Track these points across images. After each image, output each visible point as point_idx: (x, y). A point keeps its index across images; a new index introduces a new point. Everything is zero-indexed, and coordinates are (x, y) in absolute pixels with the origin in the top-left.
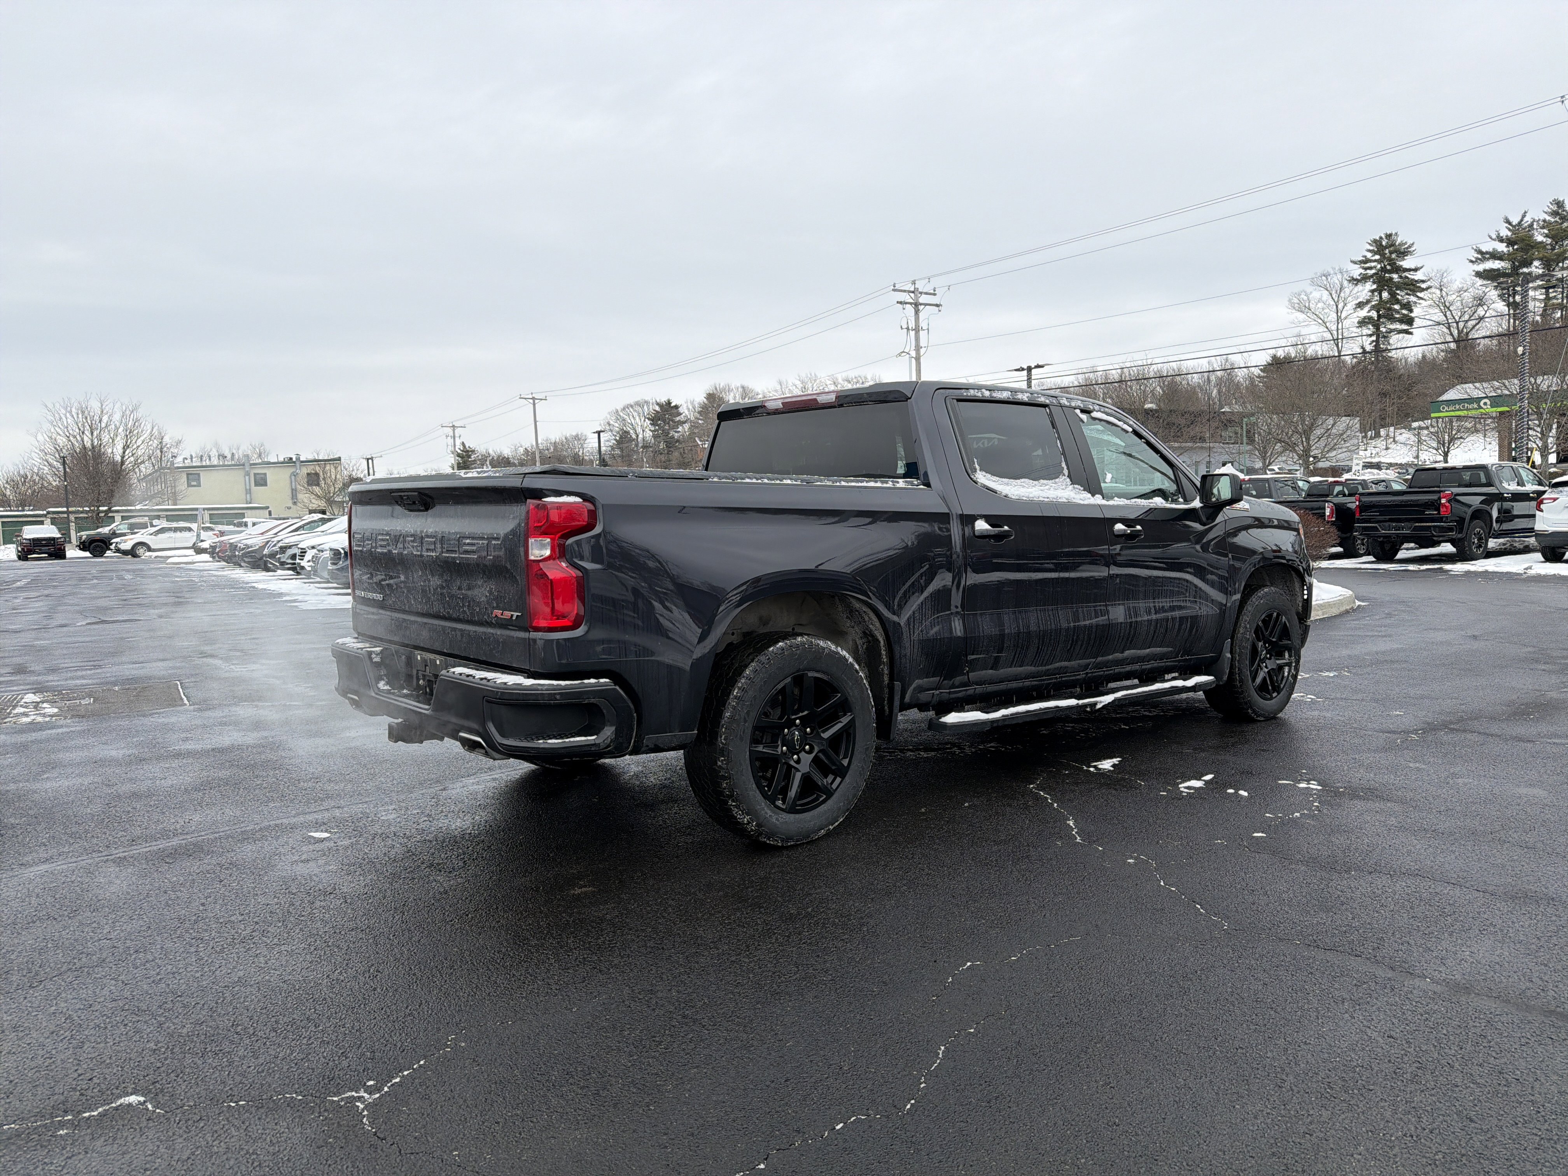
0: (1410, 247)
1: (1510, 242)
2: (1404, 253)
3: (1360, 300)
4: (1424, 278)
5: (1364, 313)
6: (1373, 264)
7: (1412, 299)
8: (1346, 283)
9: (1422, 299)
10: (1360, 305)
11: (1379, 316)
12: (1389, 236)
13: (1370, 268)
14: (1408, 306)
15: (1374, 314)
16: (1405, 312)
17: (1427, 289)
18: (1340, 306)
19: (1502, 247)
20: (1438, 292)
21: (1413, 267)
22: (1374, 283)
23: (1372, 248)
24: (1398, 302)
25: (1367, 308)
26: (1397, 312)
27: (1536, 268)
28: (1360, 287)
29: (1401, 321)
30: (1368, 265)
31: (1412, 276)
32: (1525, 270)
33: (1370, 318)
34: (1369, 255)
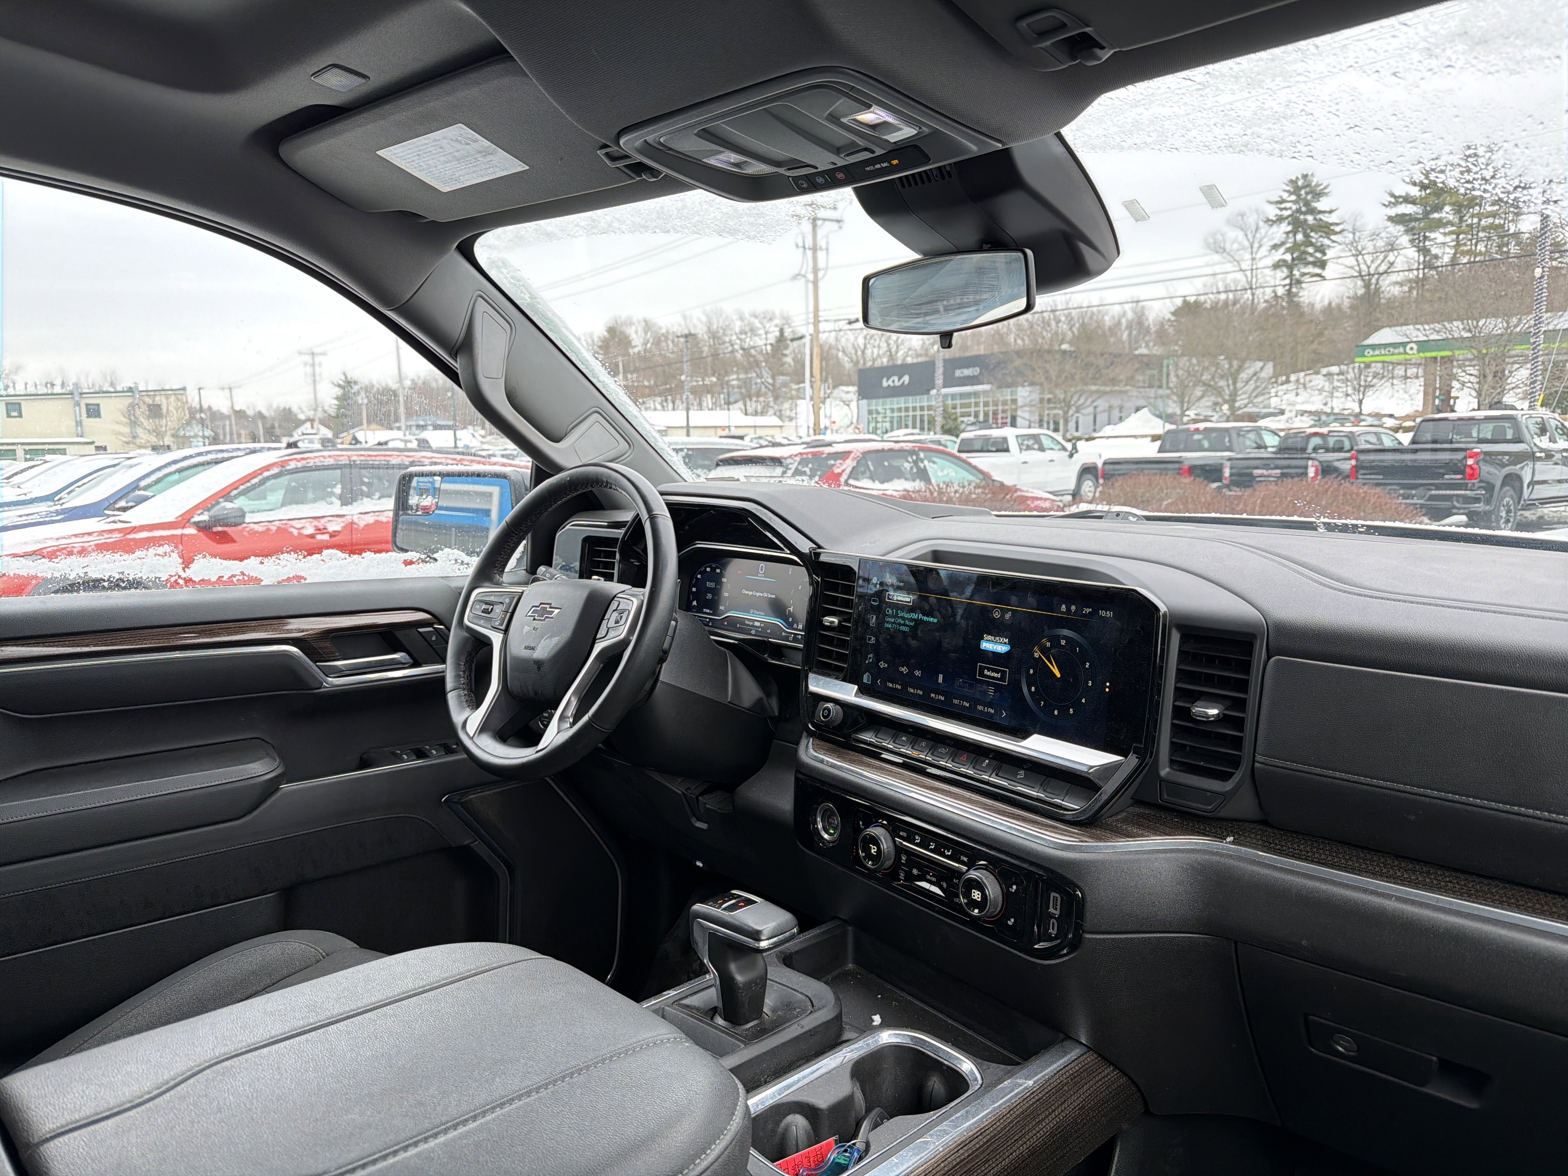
0: (1325, 188)
1: (1423, 187)
2: (1318, 195)
3: (1276, 241)
4: (1337, 221)
5: (1278, 255)
6: (1288, 205)
7: (1326, 242)
8: (1261, 224)
9: (1334, 242)
10: (1275, 247)
11: (1293, 259)
12: (1305, 176)
13: (1286, 209)
14: (1322, 250)
15: (1288, 257)
16: (1318, 255)
17: (1340, 232)
18: (1256, 245)
19: (1415, 192)
20: (1351, 236)
21: (1328, 210)
22: (1289, 224)
23: (1288, 188)
24: (1312, 244)
25: (1282, 250)
26: (1311, 255)
27: (1447, 213)
28: (1275, 228)
29: (1314, 264)
30: (1283, 206)
31: (1325, 218)
32: (1436, 215)
33: (1285, 261)
34: (1285, 196)
